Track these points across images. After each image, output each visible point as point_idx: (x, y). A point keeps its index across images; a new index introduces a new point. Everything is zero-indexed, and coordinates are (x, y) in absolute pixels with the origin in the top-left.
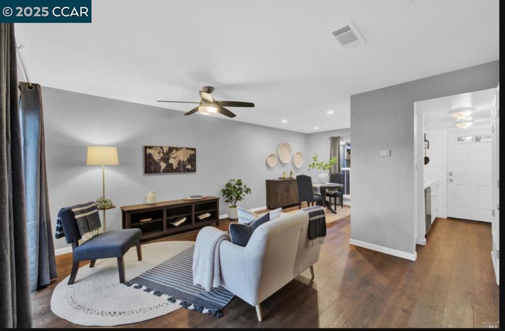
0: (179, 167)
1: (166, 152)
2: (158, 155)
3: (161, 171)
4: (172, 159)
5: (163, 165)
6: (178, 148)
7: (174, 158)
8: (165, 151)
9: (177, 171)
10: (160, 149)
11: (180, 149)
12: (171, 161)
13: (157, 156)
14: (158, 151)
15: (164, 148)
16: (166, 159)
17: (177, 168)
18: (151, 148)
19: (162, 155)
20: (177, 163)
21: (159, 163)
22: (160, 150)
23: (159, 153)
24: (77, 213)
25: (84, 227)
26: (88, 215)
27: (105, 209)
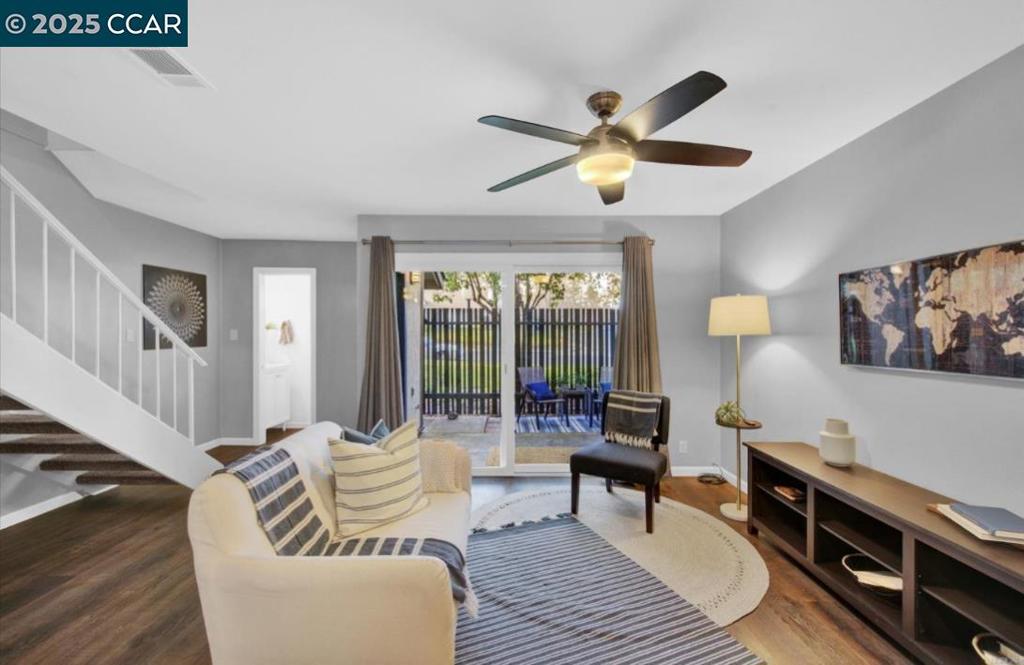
0: (963, 348)
1: (904, 284)
2: (877, 298)
3: (887, 359)
4: (929, 309)
5: (893, 337)
6: (953, 256)
7: (936, 306)
8: (898, 283)
9: (950, 362)
10: (880, 276)
11: (963, 262)
12: (924, 318)
13: (873, 308)
14: (876, 284)
15: (896, 270)
16: (903, 313)
17: (949, 351)
18: (854, 277)
19: (888, 296)
20: (950, 327)
21: (881, 328)
22: (882, 282)
23: (878, 292)
24: (617, 401)
25: (620, 424)
26: (637, 412)
27: (739, 428)
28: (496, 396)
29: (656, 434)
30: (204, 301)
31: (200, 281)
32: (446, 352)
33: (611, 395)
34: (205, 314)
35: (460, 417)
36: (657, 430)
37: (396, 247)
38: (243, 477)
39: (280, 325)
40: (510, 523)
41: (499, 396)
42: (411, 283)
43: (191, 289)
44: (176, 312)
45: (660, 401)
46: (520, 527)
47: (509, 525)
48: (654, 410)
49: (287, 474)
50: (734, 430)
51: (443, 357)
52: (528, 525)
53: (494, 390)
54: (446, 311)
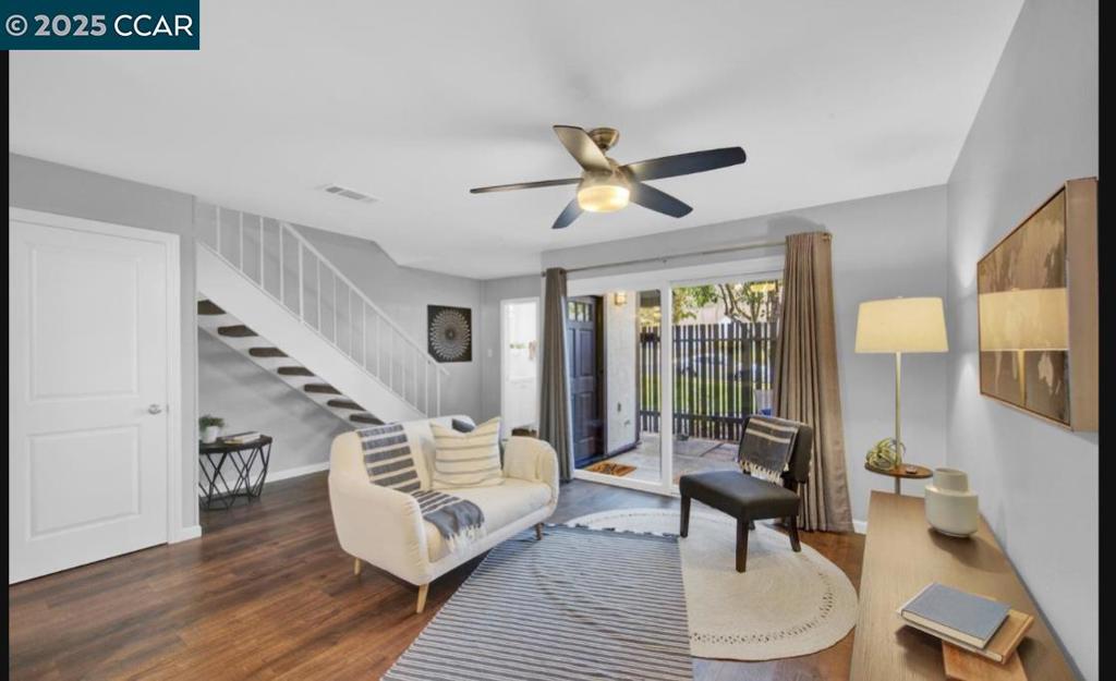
24: (756, 427)
25: (755, 453)
26: (773, 443)
27: (898, 477)
28: (656, 414)
29: (786, 468)
30: (470, 328)
31: (467, 313)
32: (690, 368)
33: (752, 420)
34: (470, 337)
35: (690, 438)
36: (789, 464)
37: (569, 275)
38: (361, 435)
39: (527, 345)
40: (611, 527)
41: (659, 414)
42: (616, 303)
43: (460, 317)
44: (450, 334)
45: (796, 431)
46: (619, 533)
47: (609, 529)
48: (787, 441)
49: (396, 440)
50: (892, 480)
51: (687, 373)
52: (628, 534)
53: (656, 408)
54: (691, 328)
